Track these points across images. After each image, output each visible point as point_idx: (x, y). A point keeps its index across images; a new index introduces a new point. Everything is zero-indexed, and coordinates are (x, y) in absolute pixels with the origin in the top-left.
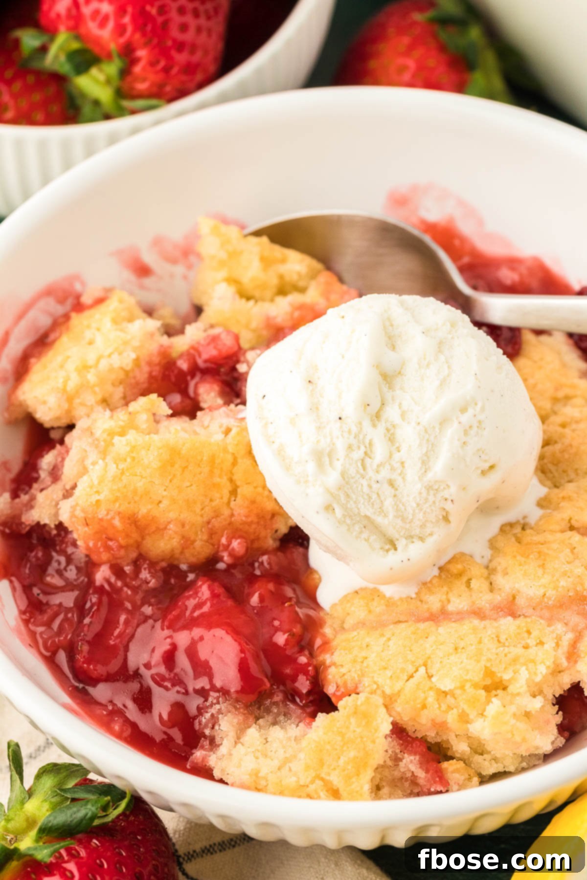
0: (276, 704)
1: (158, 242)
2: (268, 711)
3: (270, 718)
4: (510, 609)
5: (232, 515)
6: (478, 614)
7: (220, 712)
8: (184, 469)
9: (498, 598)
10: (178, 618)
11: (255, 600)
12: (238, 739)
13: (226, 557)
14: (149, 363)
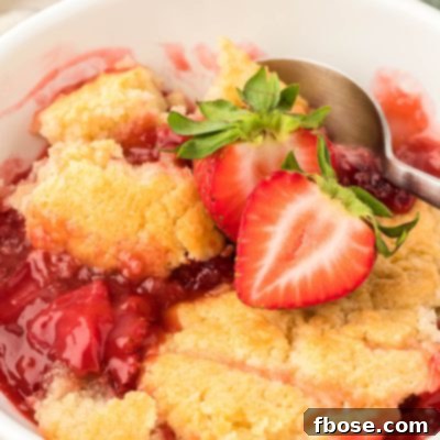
0: (99, 384)
1: (200, 49)
2: (92, 387)
3: (91, 392)
4: (288, 378)
5: (137, 242)
6: (264, 373)
7: (58, 374)
8: (111, 197)
9: (285, 367)
10: (67, 300)
11: (124, 306)
12: (61, 398)
13: (125, 272)
14: (135, 123)
